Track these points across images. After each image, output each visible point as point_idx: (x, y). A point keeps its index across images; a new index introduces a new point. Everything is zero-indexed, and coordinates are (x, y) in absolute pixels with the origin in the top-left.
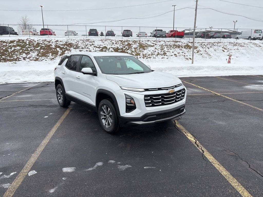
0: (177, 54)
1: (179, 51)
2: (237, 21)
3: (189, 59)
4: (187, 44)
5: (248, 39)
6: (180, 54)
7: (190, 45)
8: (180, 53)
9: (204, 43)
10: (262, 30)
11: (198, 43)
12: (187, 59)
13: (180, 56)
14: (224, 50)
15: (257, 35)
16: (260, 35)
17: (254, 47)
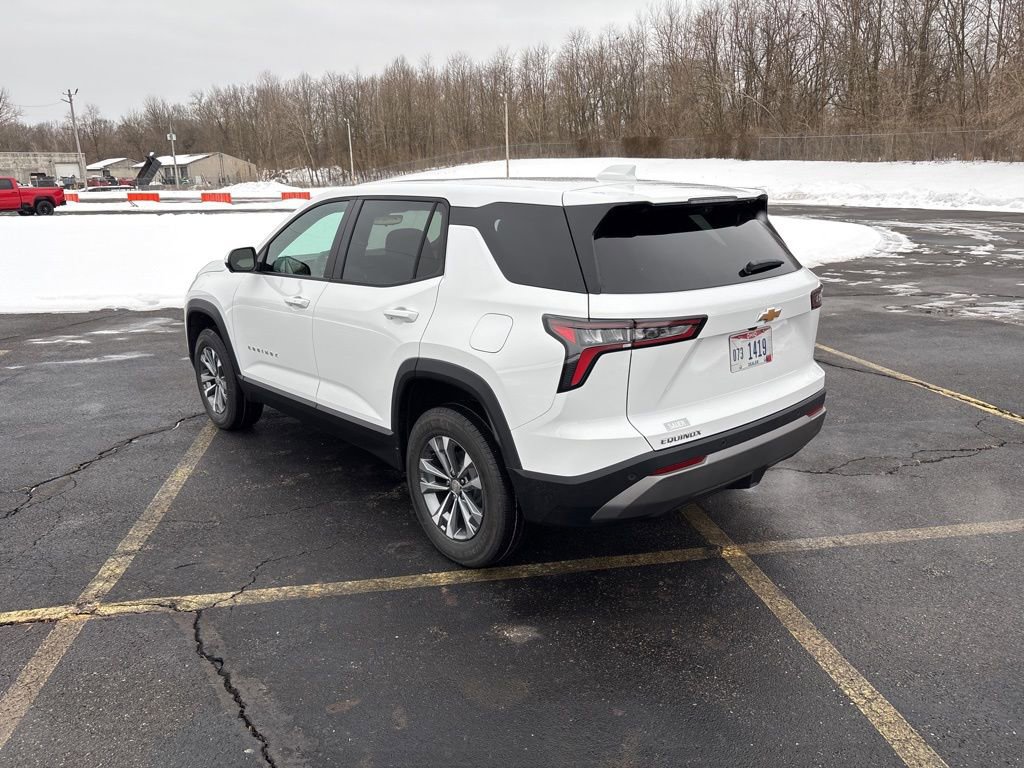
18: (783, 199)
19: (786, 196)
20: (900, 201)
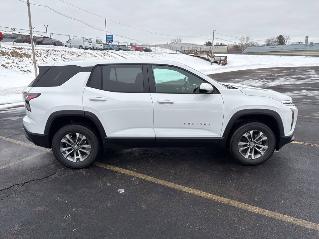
0: (7, 65)
1: (7, 60)
2: (48, 26)
3: (27, 71)
4: (13, 50)
5: (79, 48)
6: (10, 65)
7: (18, 52)
8: (9, 63)
9: (37, 51)
10: (91, 39)
11: (28, 49)
12: (25, 71)
13: (12, 68)
14: (64, 60)
15: (87, 45)
16: (90, 44)
17: (91, 57)
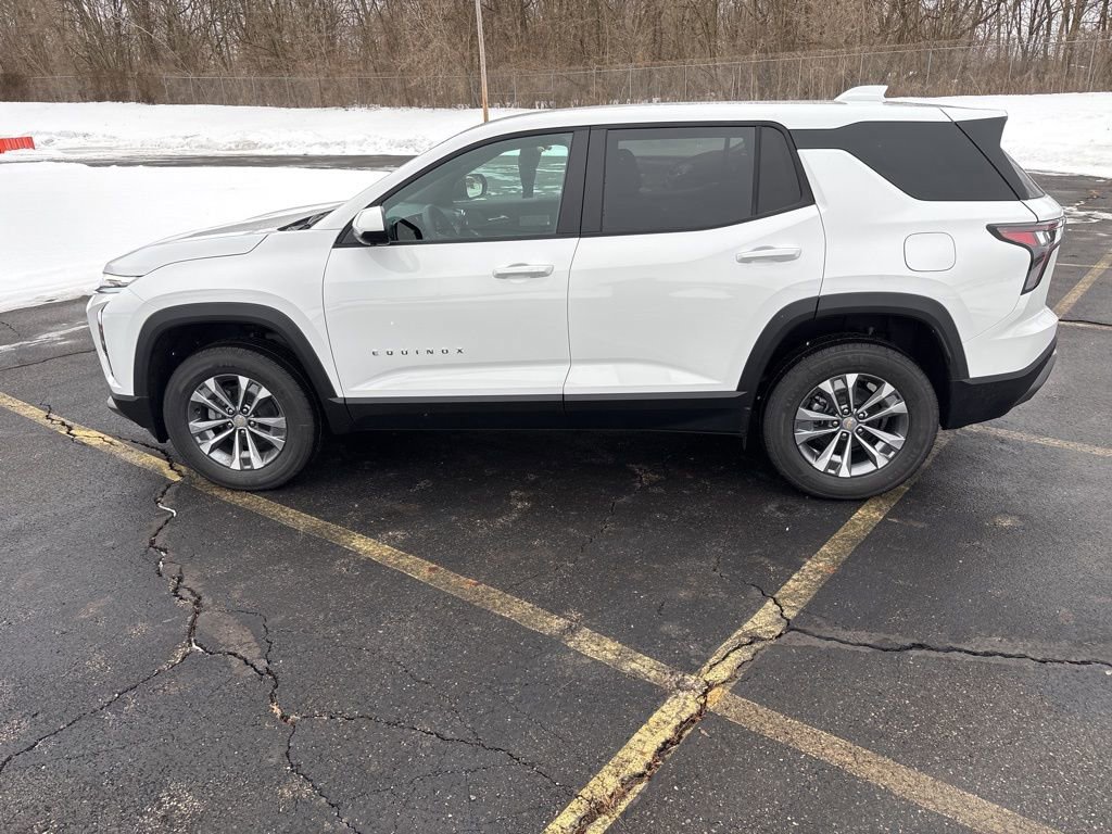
18: (230, 149)
19: (233, 146)
20: (362, 148)
